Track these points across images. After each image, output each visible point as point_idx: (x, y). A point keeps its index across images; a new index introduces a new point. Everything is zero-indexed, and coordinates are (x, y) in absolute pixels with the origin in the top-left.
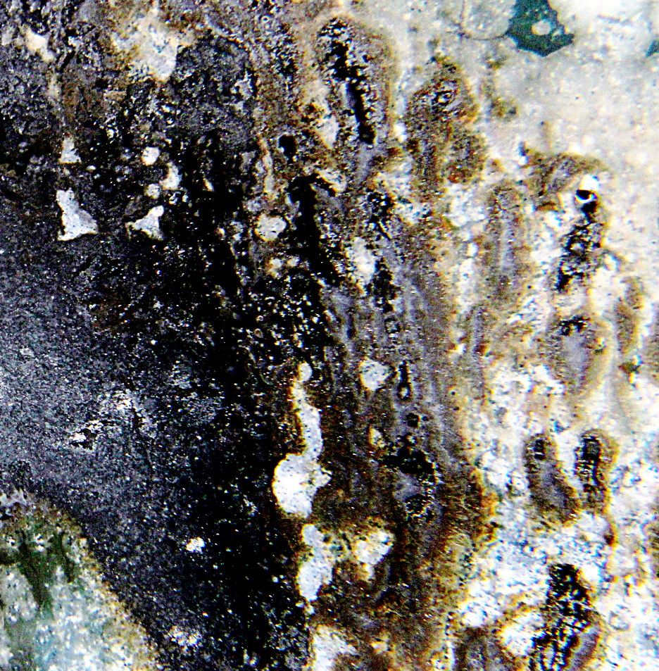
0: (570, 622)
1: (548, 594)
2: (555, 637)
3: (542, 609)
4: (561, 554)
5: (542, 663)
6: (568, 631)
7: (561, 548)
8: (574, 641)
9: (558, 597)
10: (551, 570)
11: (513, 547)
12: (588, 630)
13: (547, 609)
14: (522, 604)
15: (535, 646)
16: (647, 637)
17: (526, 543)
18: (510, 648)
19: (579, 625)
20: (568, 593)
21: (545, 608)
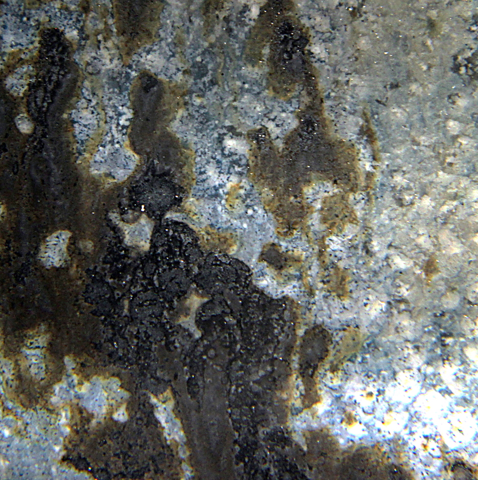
0: (56, 71)
1: (40, 51)
2: (45, 82)
3: (35, 63)
4: (50, 21)
5: (36, 102)
6: (54, 78)
7: (50, 17)
8: (58, 84)
9: (47, 52)
10: (43, 34)
11: (14, 18)
12: (69, 76)
13: (39, 62)
14: (21, 59)
15: (30, 90)
16: (113, 79)
17: (24, 15)
18: (11, 92)
19: (62, 72)
20: (55, 50)
21: (38, 62)
